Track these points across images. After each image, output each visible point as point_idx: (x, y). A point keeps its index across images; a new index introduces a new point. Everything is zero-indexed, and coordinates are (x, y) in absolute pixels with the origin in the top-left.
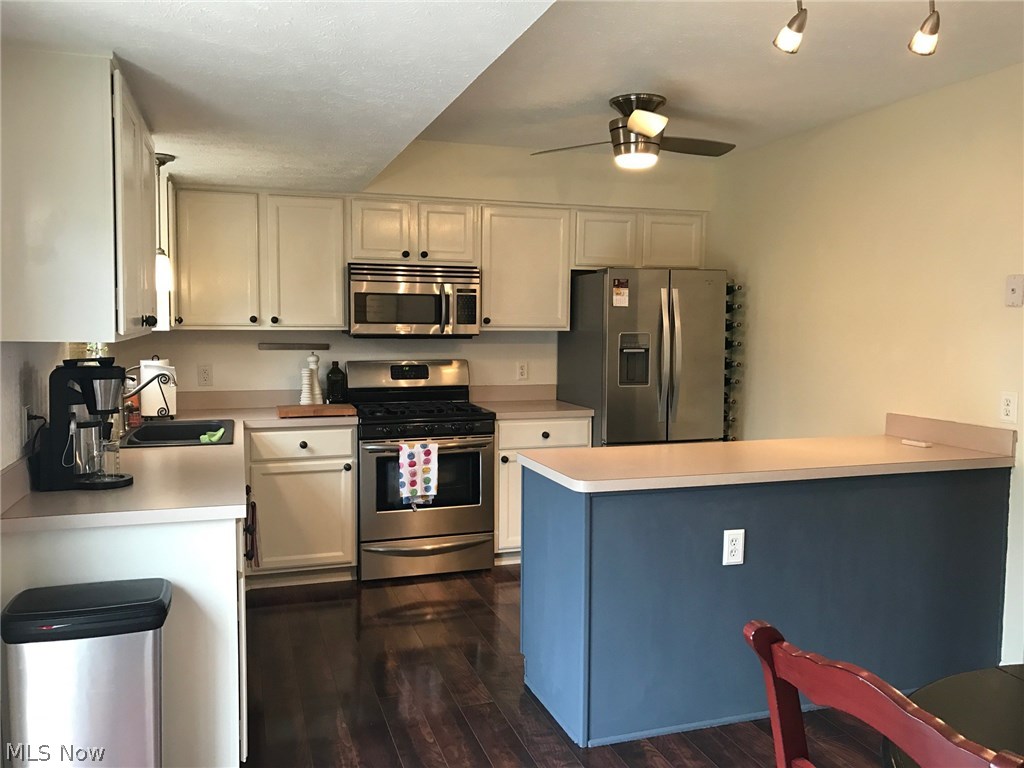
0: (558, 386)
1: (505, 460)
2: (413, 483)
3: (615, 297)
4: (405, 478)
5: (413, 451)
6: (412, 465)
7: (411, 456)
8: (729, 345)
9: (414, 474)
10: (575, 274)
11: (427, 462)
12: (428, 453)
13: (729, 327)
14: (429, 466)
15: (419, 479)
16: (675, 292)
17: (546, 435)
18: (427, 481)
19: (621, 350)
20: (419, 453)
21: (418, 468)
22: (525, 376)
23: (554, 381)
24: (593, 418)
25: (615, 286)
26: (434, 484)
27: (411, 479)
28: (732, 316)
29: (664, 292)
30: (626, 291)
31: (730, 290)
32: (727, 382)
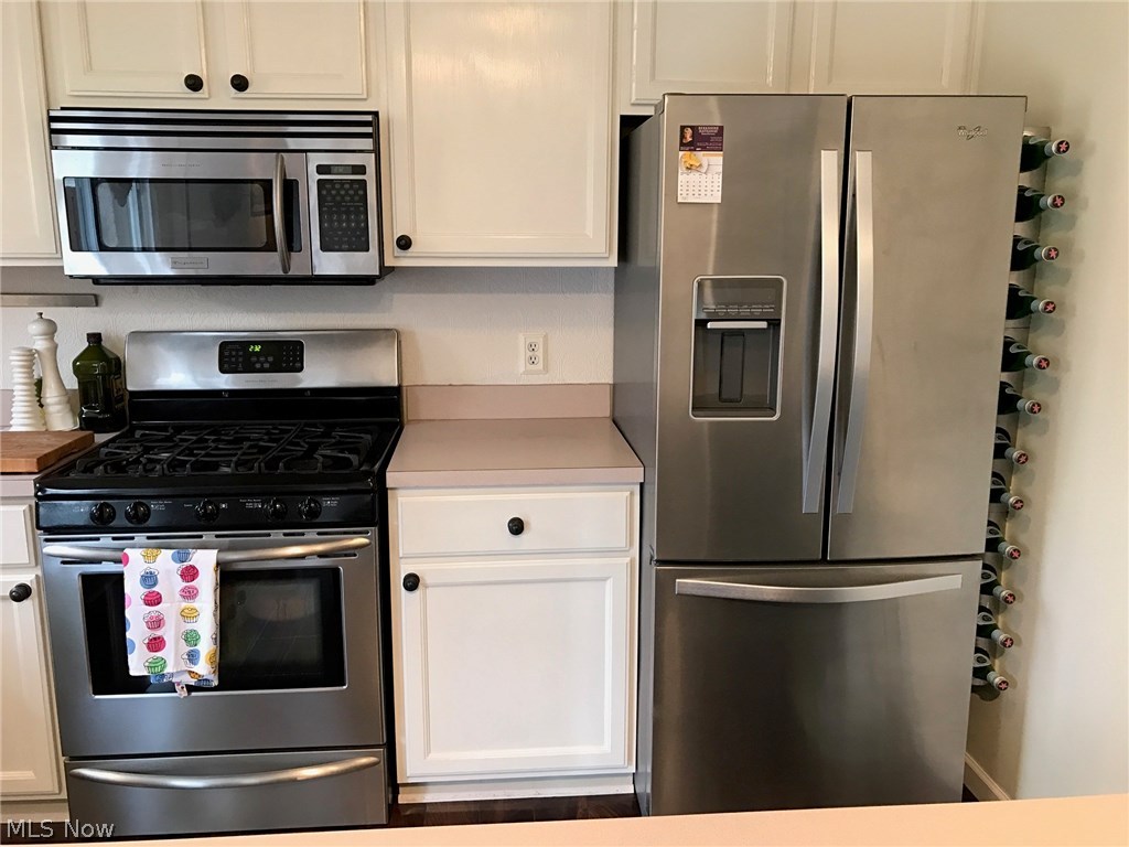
0: (615, 387)
1: (412, 583)
2: (156, 644)
3: (682, 178)
4: (136, 633)
5: (153, 567)
6: (153, 600)
7: (149, 579)
8: (1018, 305)
9: (156, 623)
10: (630, 124)
11: (190, 594)
12: (190, 574)
13: (1023, 258)
14: (196, 604)
15: (168, 633)
16: (862, 162)
17: (517, 527)
18: (191, 638)
19: (700, 324)
20: (168, 572)
21: (170, 608)
22: (540, 366)
23: (607, 377)
24: (642, 485)
25: (683, 145)
26: (206, 646)
27: (150, 634)
28: (1038, 228)
29: (829, 162)
30: (714, 161)
31: (1033, 157)
32: (1007, 403)
